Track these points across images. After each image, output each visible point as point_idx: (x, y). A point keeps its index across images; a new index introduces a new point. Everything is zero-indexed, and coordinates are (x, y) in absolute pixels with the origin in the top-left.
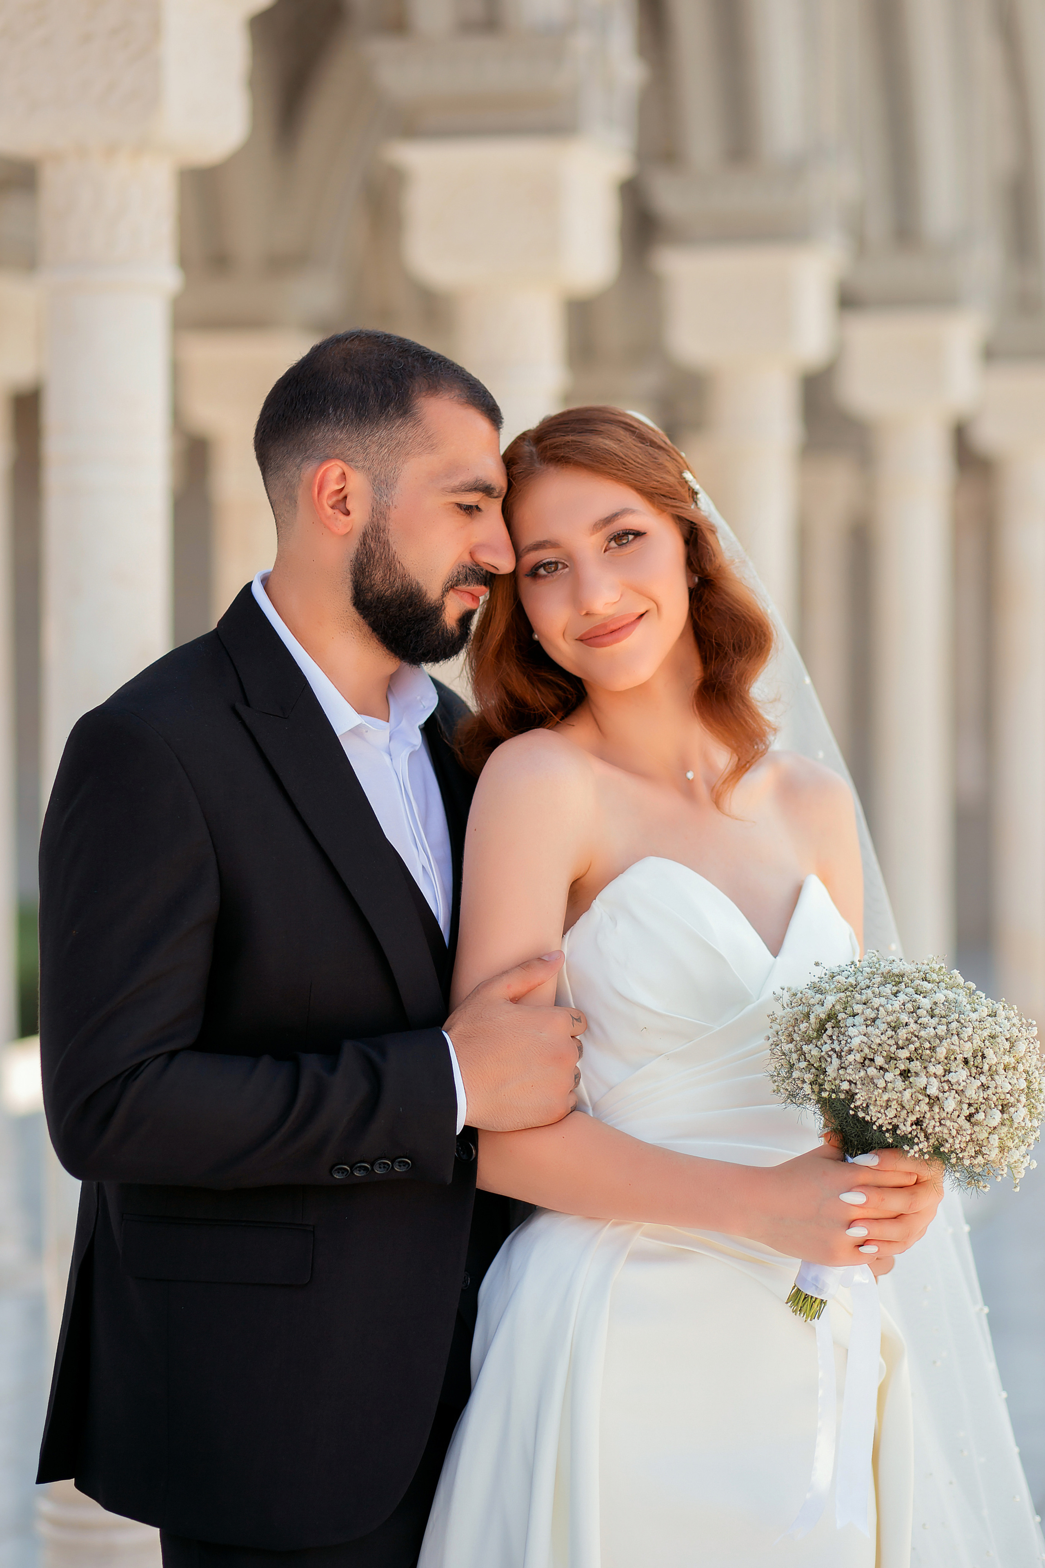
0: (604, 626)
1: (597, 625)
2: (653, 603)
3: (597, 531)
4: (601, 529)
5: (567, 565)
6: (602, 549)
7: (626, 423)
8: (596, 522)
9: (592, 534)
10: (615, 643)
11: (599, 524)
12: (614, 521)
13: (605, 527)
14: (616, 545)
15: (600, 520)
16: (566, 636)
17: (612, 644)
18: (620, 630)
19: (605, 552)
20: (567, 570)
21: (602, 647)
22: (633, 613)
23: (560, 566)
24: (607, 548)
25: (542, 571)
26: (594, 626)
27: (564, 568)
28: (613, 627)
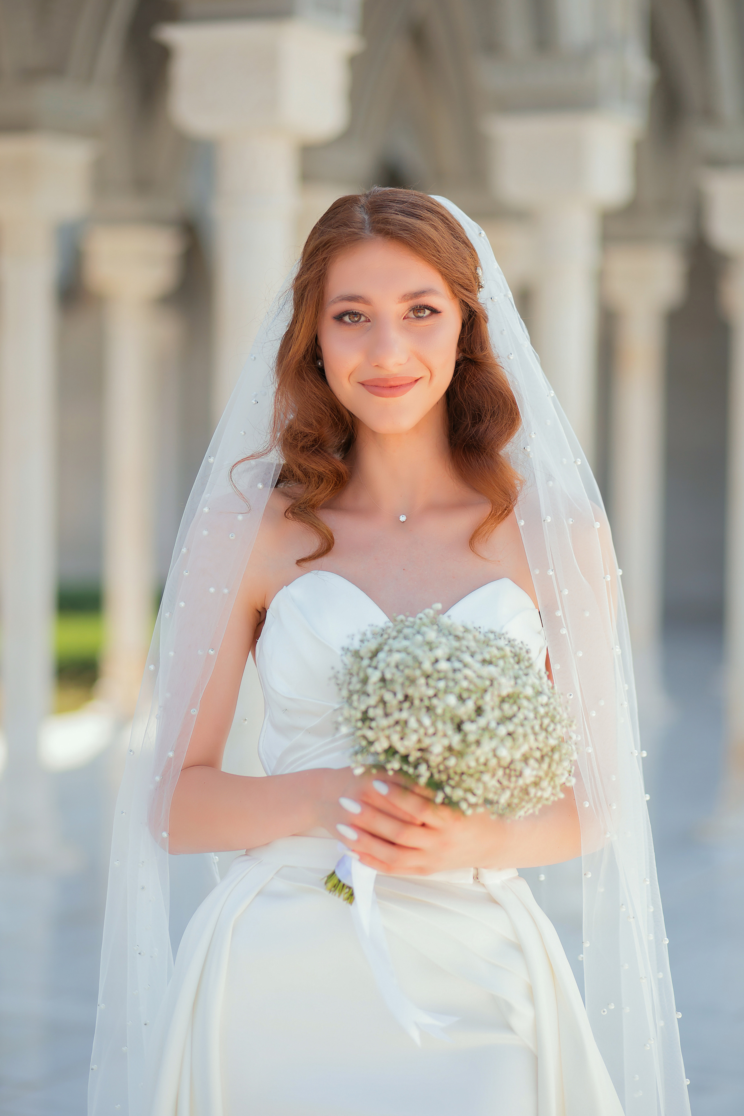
0: (385, 380)
1: (381, 377)
2: (429, 372)
3: (405, 301)
4: (408, 300)
5: (369, 320)
6: (402, 317)
7: (442, 215)
8: (406, 294)
9: (400, 302)
10: (390, 397)
11: (408, 296)
12: (420, 297)
13: (412, 300)
14: (413, 316)
15: (410, 294)
16: (351, 378)
17: (388, 397)
18: (398, 387)
19: (403, 319)
20: (369, 324)
21: (380, 396)
22: (412, 377)
23: (363, 319)
24: (406, 317)
25: (347, 319)
26: (378, 377)
27: (366, 321)
28: (392, 383)
